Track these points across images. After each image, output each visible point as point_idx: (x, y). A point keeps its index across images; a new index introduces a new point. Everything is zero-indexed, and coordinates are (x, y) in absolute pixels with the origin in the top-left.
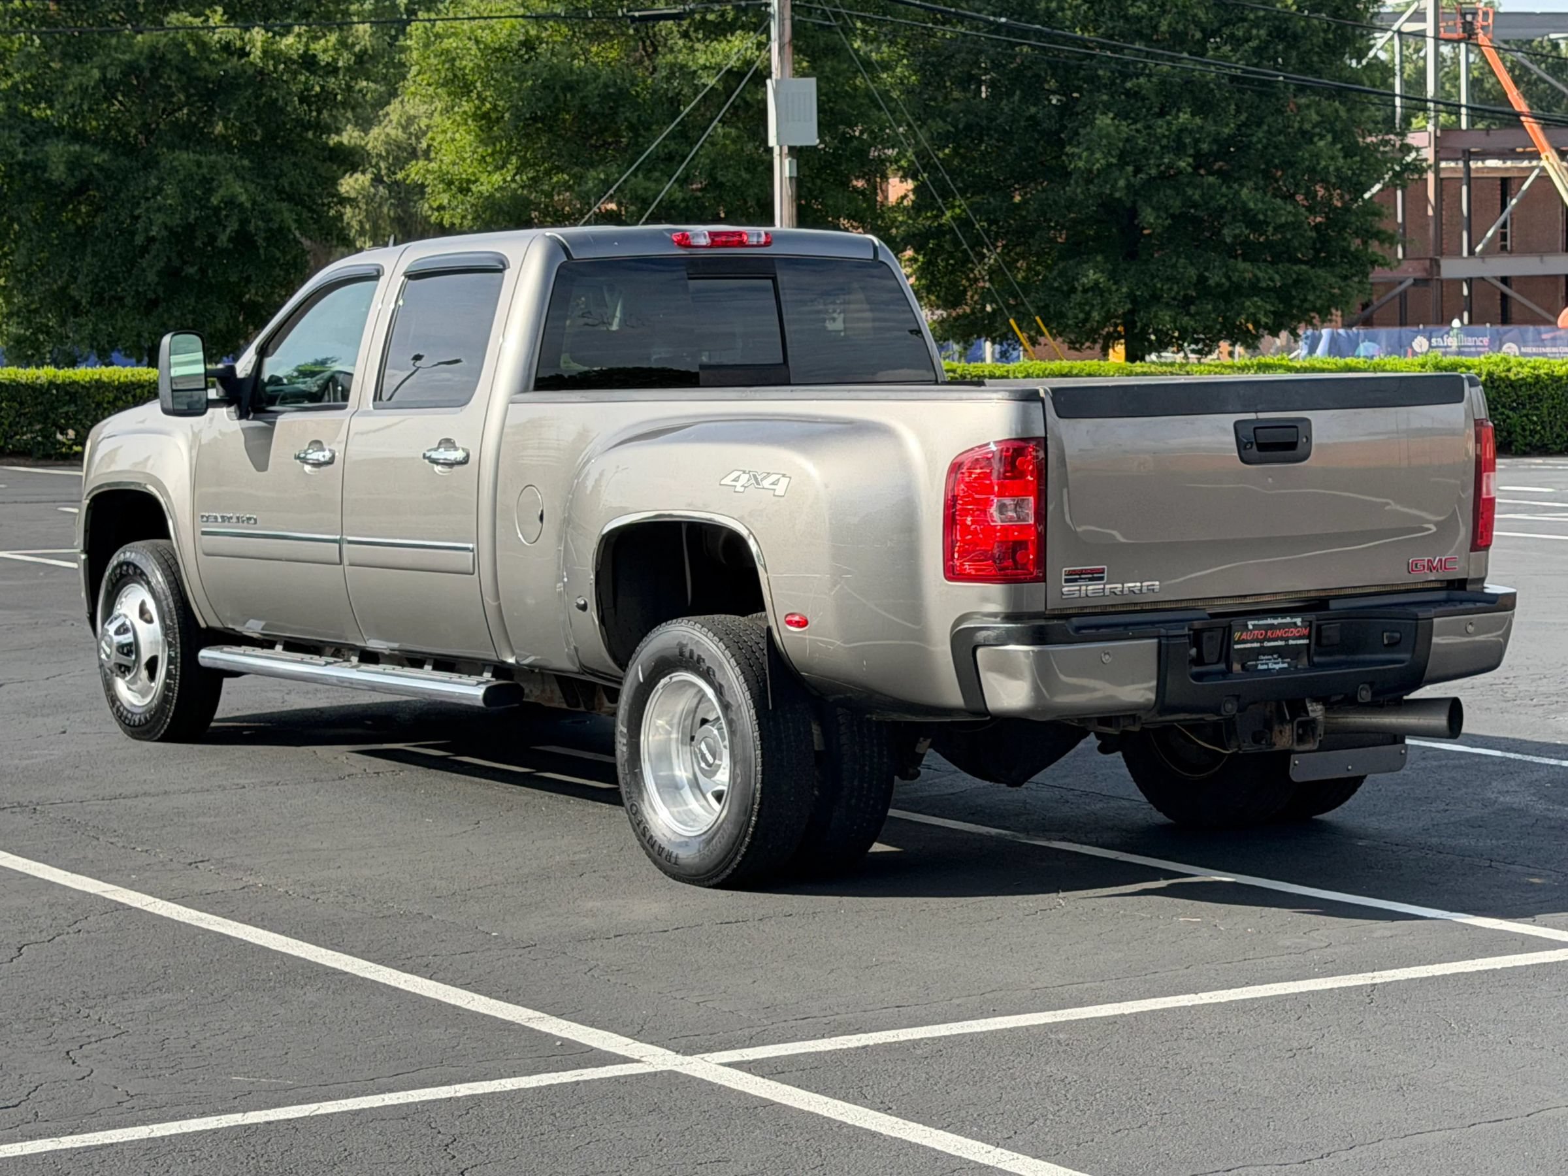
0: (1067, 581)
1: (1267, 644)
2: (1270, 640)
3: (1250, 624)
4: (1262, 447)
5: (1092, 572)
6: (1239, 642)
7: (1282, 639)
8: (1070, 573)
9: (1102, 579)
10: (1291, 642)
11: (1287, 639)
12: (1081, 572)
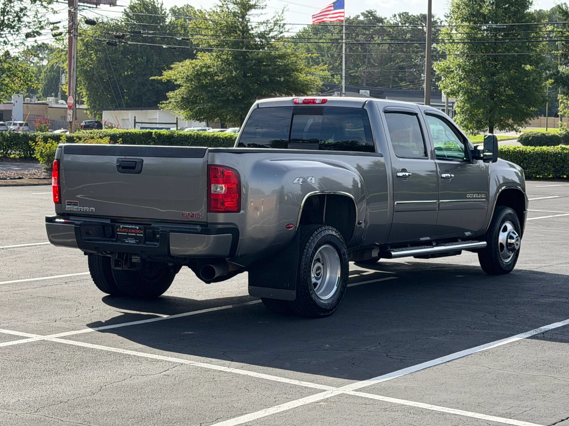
0: (67, 204)
1: (129, 234)
2: (130, 233)
3: (121, 226)
4: (124, 168)
5: (74, 203)
6: (119, 232)
7: (134, 233)
8: (68, 202)
9: (77, 205)
10: (138, 235)
11: (136, 233)
12: (71, 202)
